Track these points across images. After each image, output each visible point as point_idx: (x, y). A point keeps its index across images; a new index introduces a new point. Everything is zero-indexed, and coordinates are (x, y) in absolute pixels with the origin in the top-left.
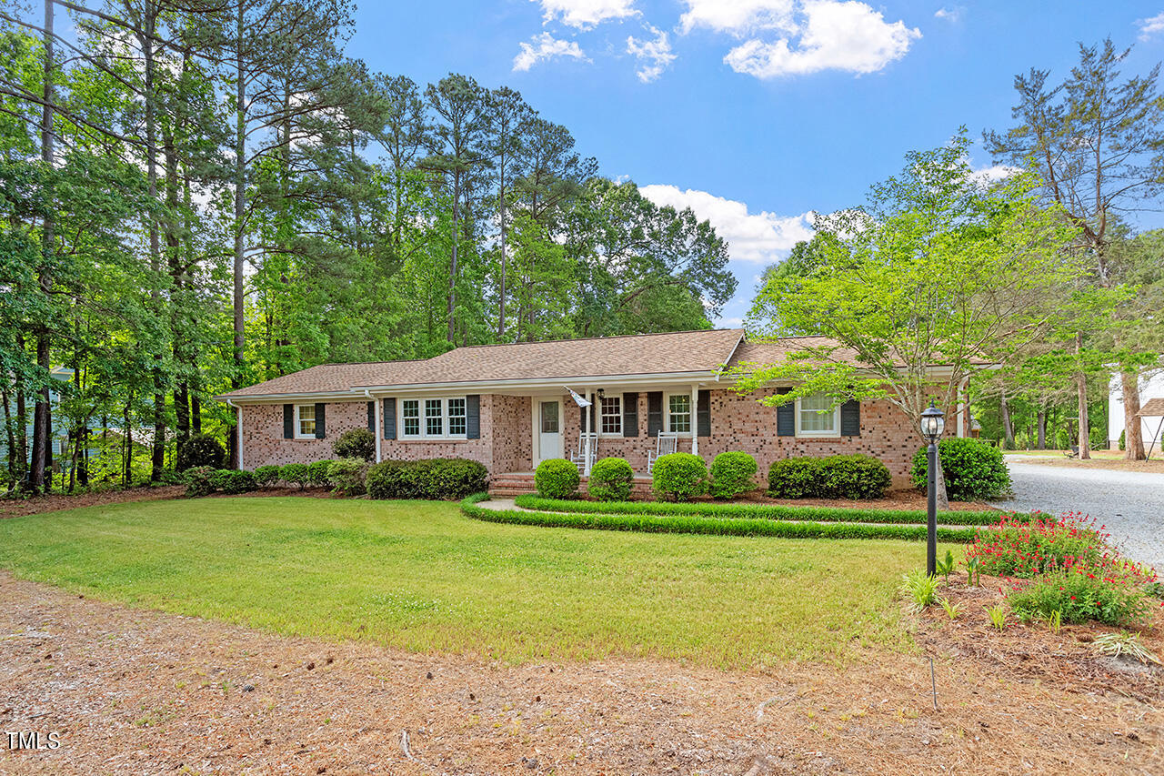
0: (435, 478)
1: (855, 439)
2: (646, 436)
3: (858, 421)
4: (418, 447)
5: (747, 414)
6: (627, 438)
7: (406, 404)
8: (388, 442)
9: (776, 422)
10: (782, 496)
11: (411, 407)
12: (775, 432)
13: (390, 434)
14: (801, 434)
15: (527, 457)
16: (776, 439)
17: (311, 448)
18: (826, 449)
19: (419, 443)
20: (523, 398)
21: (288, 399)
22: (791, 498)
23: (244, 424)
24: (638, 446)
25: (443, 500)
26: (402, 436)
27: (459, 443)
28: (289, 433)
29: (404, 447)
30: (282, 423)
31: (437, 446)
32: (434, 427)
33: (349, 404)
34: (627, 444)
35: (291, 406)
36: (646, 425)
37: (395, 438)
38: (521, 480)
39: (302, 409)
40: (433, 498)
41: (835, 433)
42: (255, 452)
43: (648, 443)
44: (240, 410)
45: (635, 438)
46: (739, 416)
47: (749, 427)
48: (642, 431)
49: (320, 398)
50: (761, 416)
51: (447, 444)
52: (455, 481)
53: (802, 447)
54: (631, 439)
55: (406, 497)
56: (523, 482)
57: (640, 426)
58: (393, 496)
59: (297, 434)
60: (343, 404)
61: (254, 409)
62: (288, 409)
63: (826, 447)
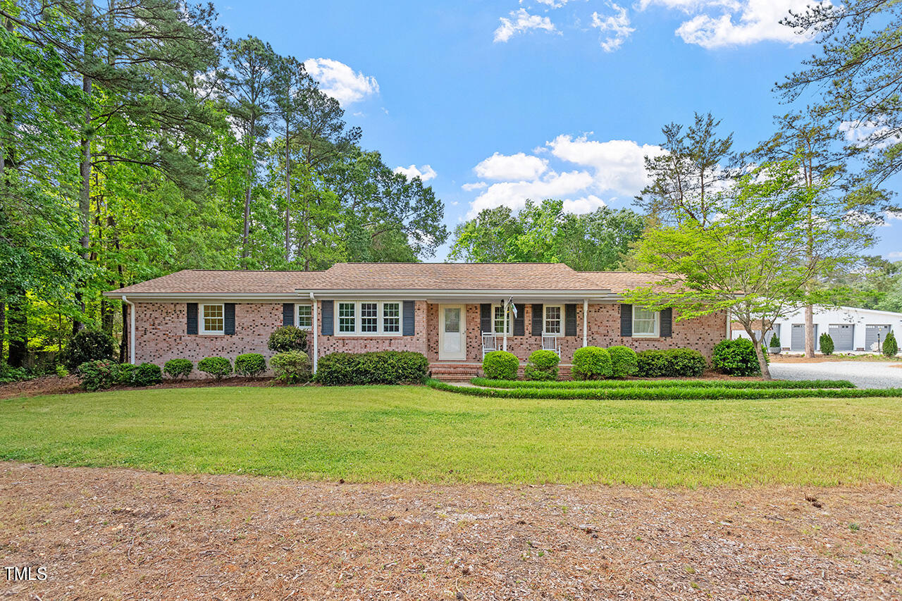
0: (393, 367)
1: (668, 339)
2: (530, 335)
3: (670, 327)
4: (356, 342)
5: (600, 321)
6: (516, 337)
7: (341, 306)
8: (325, 338)
9: (620, 327)
10: (647, 375)
11: (347, 309)
12: (619, 334)
13: (327, 330)
14: (635, 335)
15: (435, 351)
16: (620, 338)
17: (218, 344)
18: (651, 345)
19: (354, 339)
20: (432, 305)
21: (192, 298)
22: (653, 376)
23: (137, 320)
24: (524, 343)
25: (399, 384)
26: (337, 333)
27: (395, 338)
28: (192, 328)
29: (341, 341)
30: (185, 320)
31: (374, 341)
32: (370, 325)
33: (262, 305)
34: (516, 341)
35: (196, 305)
36: (530, 328)
37: (332, 335)
38: (450, 368)
39: (206, 308)
40: (390, 383)
41: (656, 334)
42: (151, 347)
43: (532, 340)
44: (133, 307)
45: (521, 337)
46: (596, 323)
47: (602, 330)
48: (527, 332)
49: (231, 298)
50: (611, 323)
51: (384, 339)
52: (412, 368)
53: (636, 344)
54: (519, 337)
55: (363, 383)
56: (452, 369)
57: (526, 328)
58: (351, 382)
59: (202, 330)
60: (254, 305)
61: (150, 306)
62: (192, 308)
63: (651, 344)
